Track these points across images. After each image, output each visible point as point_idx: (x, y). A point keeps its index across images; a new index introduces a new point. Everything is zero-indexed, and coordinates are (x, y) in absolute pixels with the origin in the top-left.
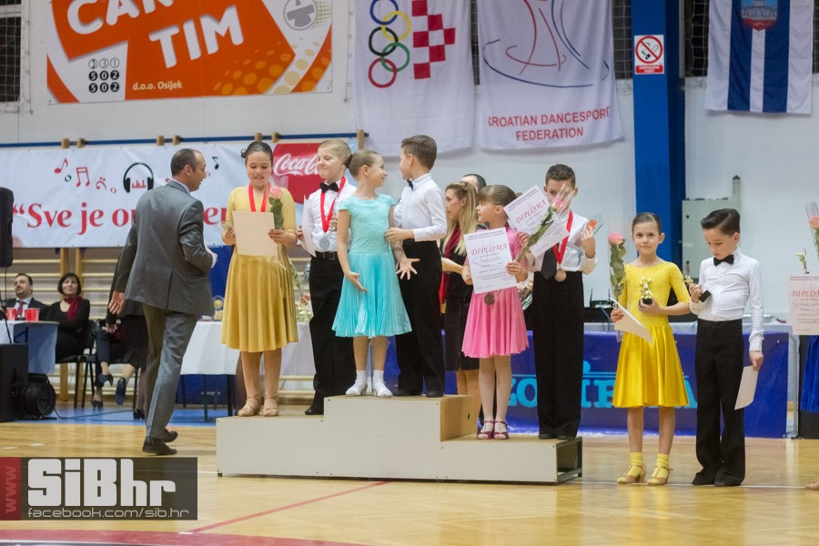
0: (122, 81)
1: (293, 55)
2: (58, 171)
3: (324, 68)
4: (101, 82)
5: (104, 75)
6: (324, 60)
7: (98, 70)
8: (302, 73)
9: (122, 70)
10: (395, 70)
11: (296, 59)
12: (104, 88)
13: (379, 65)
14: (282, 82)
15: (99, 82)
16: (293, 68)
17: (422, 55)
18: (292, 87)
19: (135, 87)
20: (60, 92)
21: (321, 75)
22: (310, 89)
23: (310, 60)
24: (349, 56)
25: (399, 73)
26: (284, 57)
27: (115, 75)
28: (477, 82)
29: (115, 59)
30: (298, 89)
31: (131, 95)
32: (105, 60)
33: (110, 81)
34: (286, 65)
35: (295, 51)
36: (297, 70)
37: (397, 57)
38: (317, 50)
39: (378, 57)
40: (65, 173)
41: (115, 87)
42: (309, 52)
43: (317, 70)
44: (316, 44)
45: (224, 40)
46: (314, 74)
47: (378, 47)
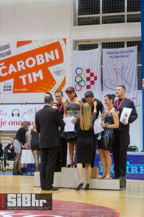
0: (12, 88)
1: (56, 82)
3: (64, 86)
5: (8, 87)
6: (63, 84)
7: (6, 85)
8: (58, 87)
9: (12, 85)
10: (82, 87)
11: (56, 83)
12: (7, 90)
13: (78, 85)
14: (53, 89)
15: (6, 88)
16: (55, 86)
17: (89, 83)
19: (15, 90)
21: (63, 88)
23: (60, 84)
24: (70, 83)
25: (82, 88)
26: (54, 83)
27: (10, 87)
28: (102, 90)
29: (10, 83)
31: (14, 92)
32: (8, 83)
34: (54, 85)
35: (56, 81)
37: (82, 83)
38: (62, 81)
41: (10, 90)
42: (60, 82)
43: (62, 86)
44: (62, 80)
45: (38, 78)
46: (61, 87)
47: (77, 81)
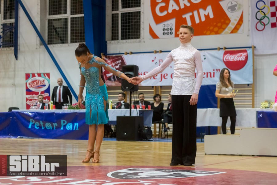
0: (174, 31)
1: (230, 21)
2: (153, 61)
3: (241, 25)
4: (167, 32)
5: (168, 29)
6: (240, 22)
7: (166, 28)
8: (233, 27)
9: (174, 27)
10: (265, 25)
11: (231, 22)
12: (168, 34)
13: (259, 23)
14: (226, 30)
15: (166, 31)
16: (230, 25)
17: (274, 20)
18: (230, 32)
20: (154, 36)
21: (239, 27)
22: (236, 32)
23: (236, 23)
24: (249, 21)
26: (227, 22)
27: (171, 29)
29: (171, 24)
30: (232, 32)
31: (176, 36)
32: (168, 24)
33: (170, 31)
34: (228, 24)
35: (231, 20)
36: (231, 26)
37: (265, 21)
38: (238, 19)
39: (258, 21)
40: (155, 61)
41: (171, 33)
42: (235, 20)
44: (238, 17)
45: (207, 17)
46: (237, 27)
47: (259, 17)
